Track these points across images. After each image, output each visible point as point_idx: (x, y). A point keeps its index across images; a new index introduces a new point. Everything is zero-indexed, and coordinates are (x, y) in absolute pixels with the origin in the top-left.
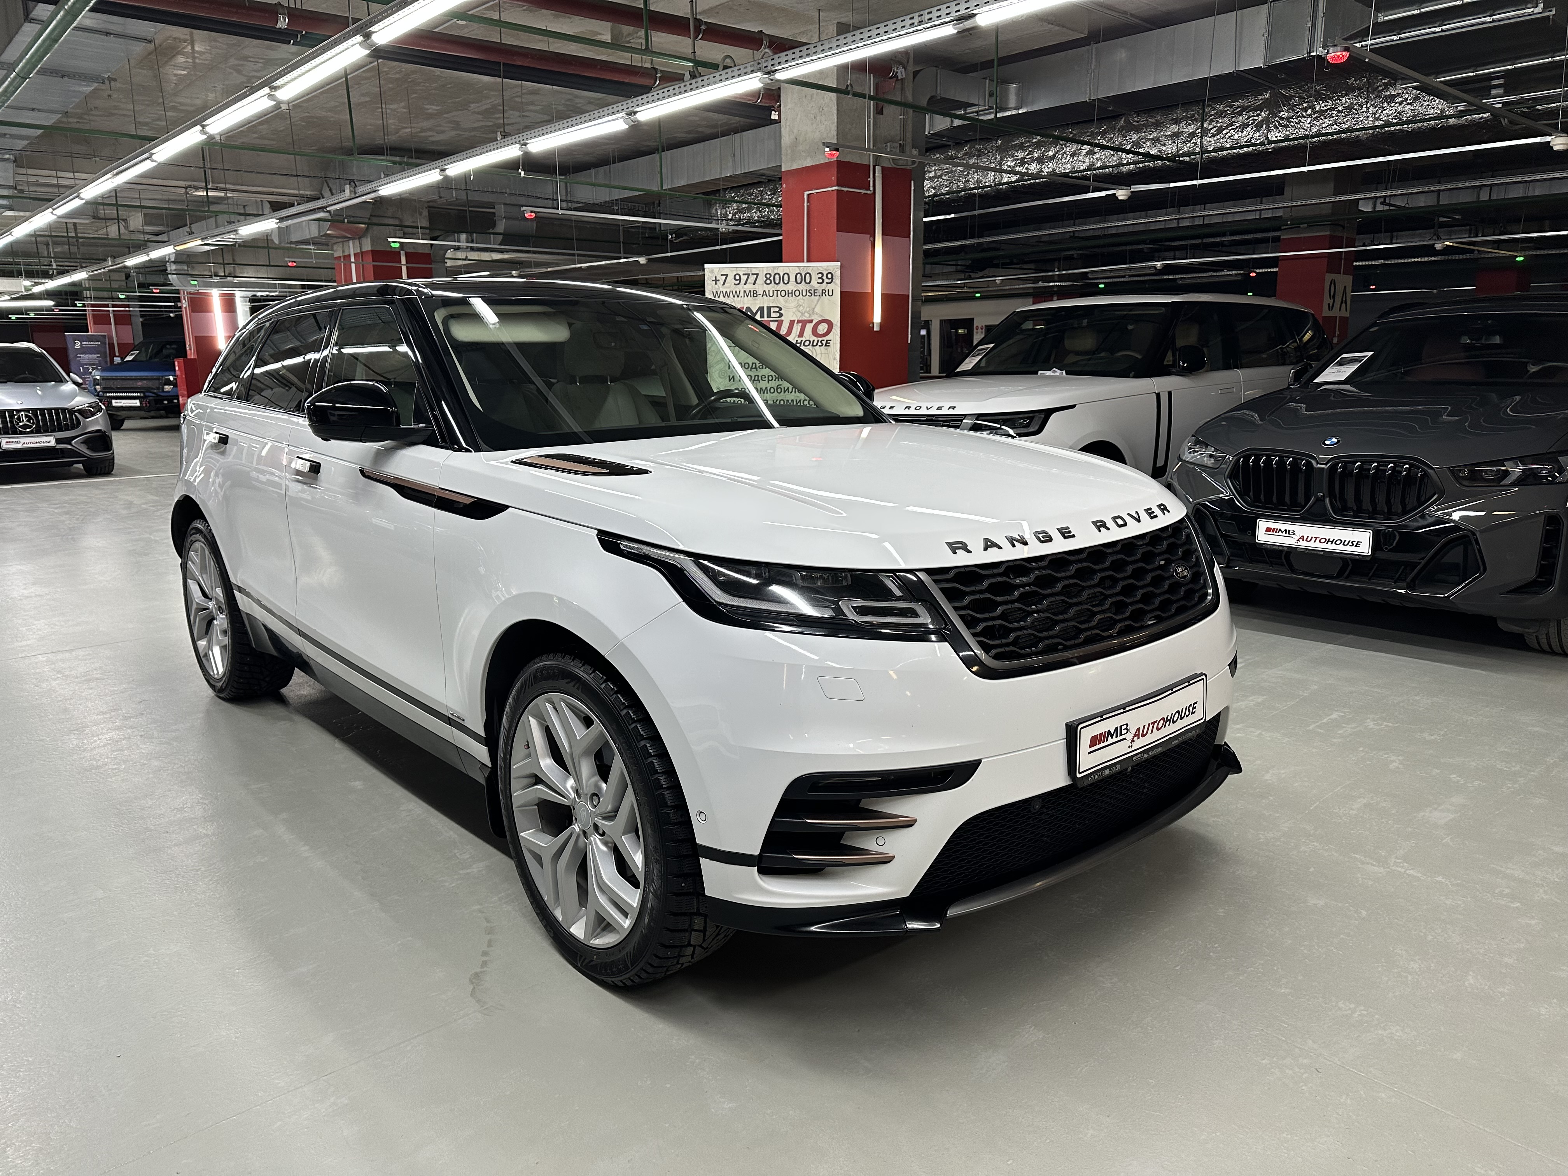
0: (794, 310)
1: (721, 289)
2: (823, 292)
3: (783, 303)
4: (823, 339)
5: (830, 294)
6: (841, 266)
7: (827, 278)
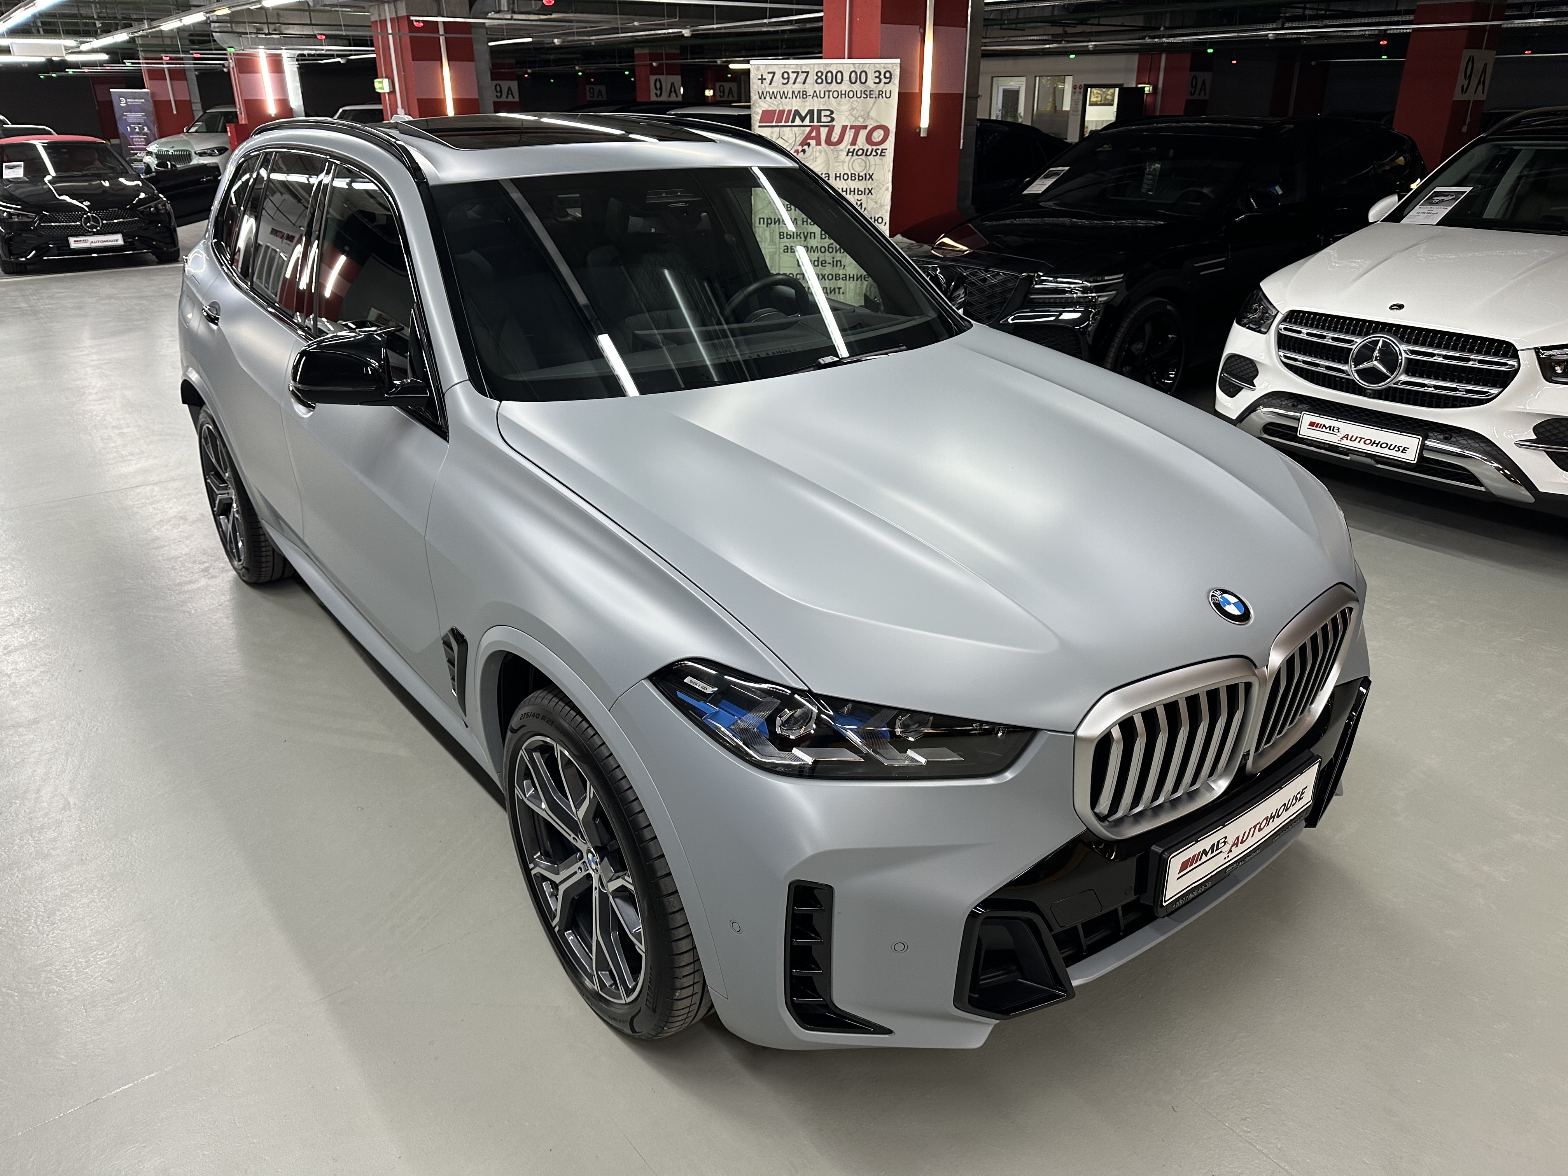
0: (847, 114)
1: (768, 90)
2: (880, 93)
3: (835, 105)
4: (878, 147)
5: (888, 96)
6: (900, 64)
7: (885, 77)
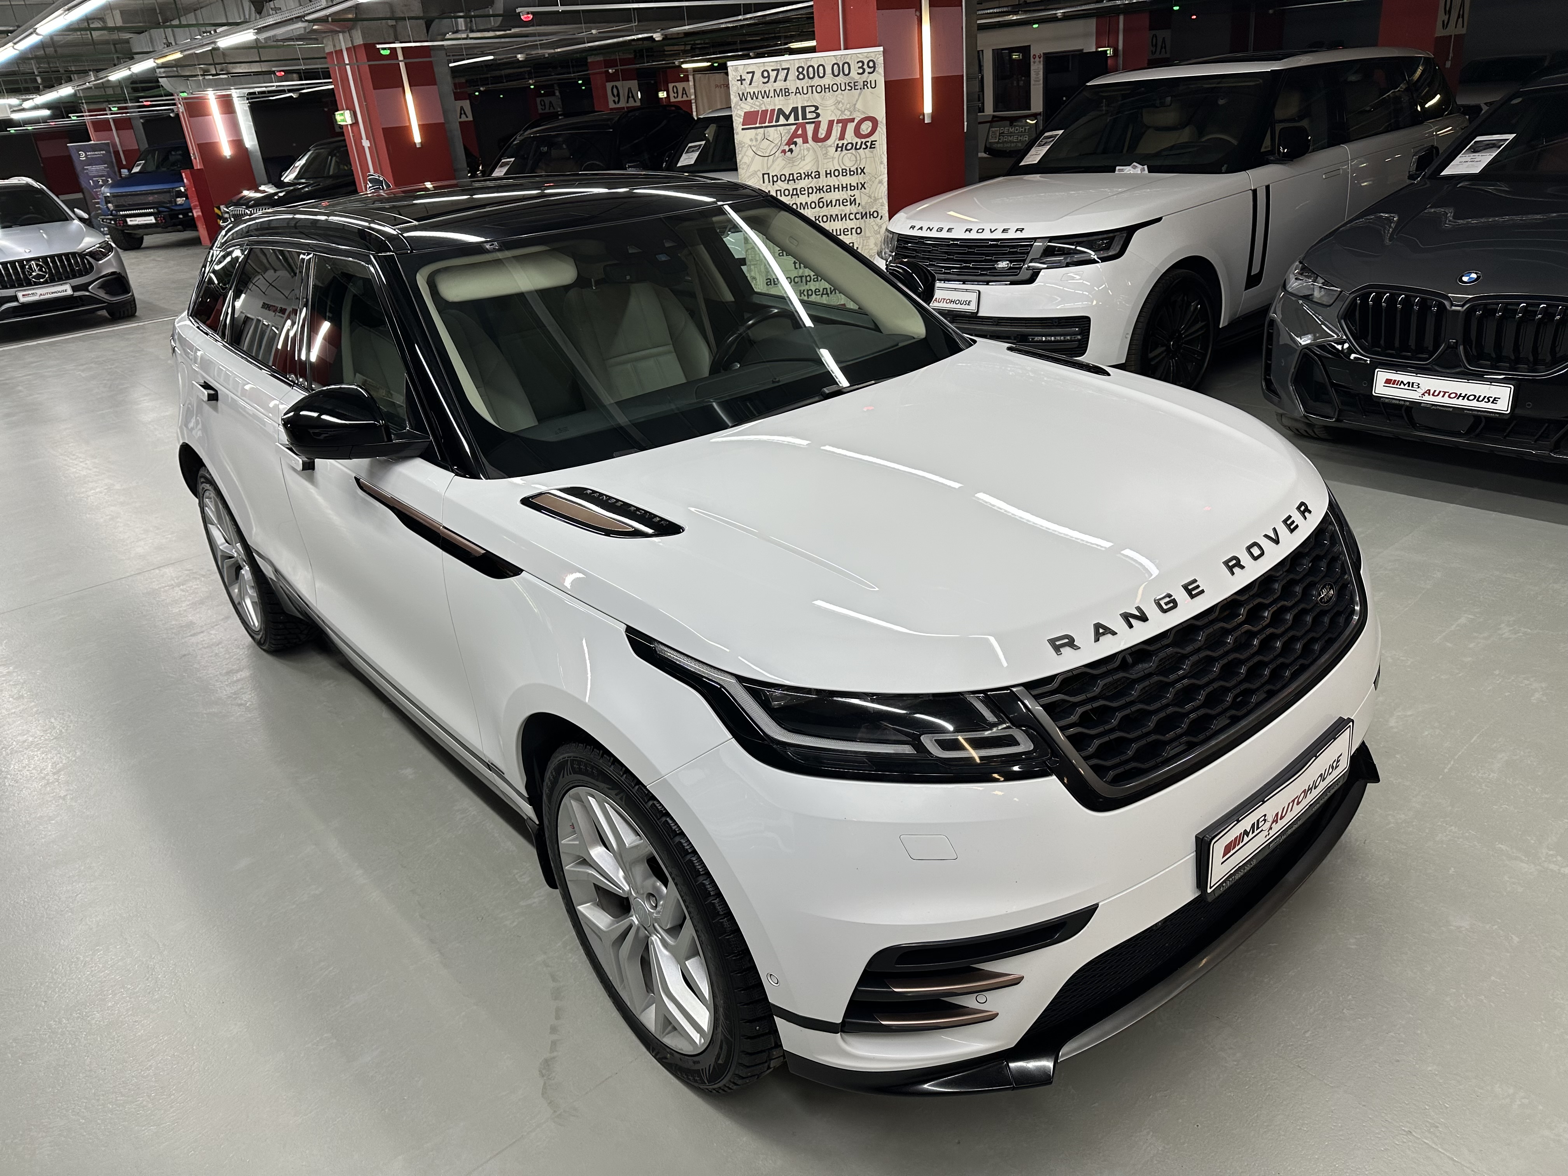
0: (833, 107)
1: (748, 90)
2: (865, 84)
3: (819, 100)
4: (867, 140)
5: (873, 86)
6: (884, 52)
7: (869, 67)
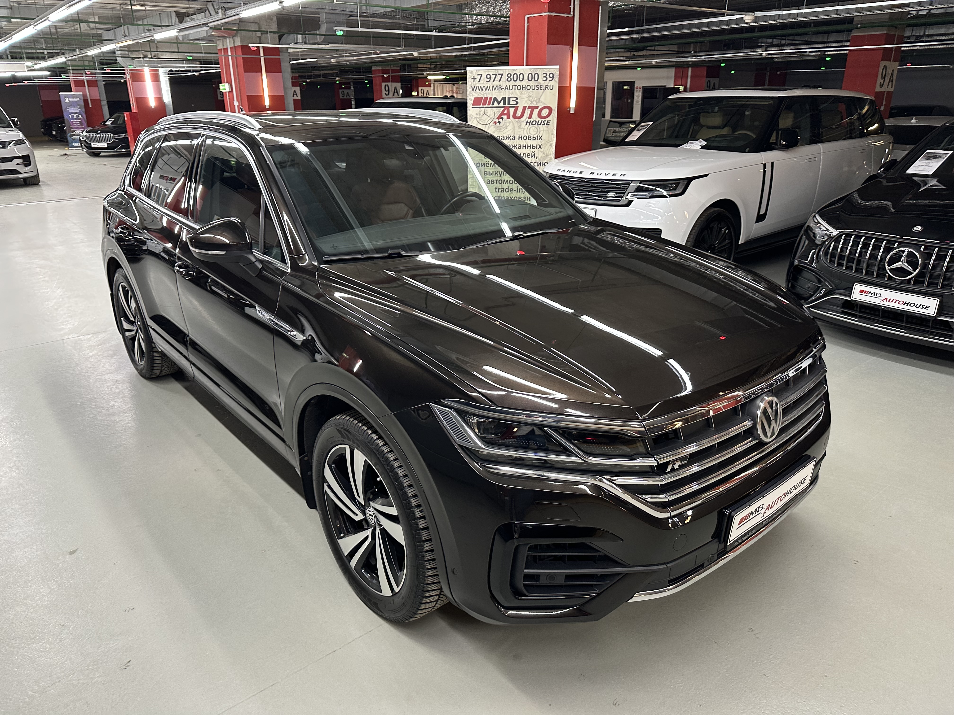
0: (527, 99)
1: (477, 85)
2: (547, 87)
3: (519, 94)
4: (545, 120)
5: (551, 88)
6: (559, 69)
7: (550, 77)
